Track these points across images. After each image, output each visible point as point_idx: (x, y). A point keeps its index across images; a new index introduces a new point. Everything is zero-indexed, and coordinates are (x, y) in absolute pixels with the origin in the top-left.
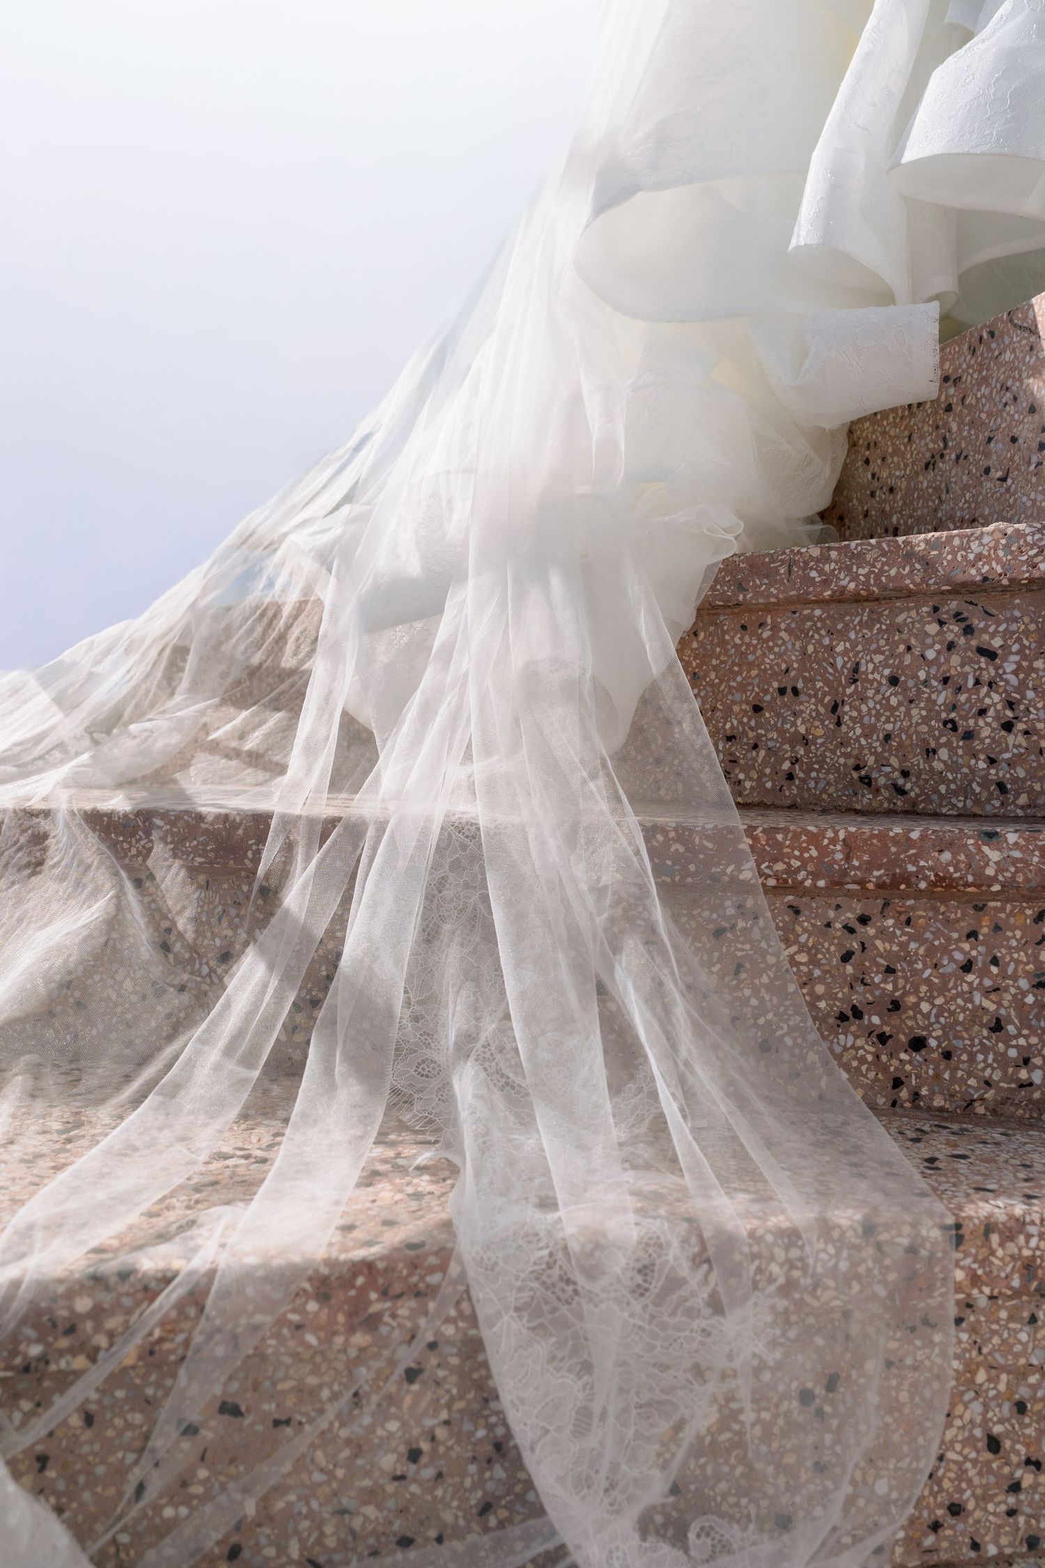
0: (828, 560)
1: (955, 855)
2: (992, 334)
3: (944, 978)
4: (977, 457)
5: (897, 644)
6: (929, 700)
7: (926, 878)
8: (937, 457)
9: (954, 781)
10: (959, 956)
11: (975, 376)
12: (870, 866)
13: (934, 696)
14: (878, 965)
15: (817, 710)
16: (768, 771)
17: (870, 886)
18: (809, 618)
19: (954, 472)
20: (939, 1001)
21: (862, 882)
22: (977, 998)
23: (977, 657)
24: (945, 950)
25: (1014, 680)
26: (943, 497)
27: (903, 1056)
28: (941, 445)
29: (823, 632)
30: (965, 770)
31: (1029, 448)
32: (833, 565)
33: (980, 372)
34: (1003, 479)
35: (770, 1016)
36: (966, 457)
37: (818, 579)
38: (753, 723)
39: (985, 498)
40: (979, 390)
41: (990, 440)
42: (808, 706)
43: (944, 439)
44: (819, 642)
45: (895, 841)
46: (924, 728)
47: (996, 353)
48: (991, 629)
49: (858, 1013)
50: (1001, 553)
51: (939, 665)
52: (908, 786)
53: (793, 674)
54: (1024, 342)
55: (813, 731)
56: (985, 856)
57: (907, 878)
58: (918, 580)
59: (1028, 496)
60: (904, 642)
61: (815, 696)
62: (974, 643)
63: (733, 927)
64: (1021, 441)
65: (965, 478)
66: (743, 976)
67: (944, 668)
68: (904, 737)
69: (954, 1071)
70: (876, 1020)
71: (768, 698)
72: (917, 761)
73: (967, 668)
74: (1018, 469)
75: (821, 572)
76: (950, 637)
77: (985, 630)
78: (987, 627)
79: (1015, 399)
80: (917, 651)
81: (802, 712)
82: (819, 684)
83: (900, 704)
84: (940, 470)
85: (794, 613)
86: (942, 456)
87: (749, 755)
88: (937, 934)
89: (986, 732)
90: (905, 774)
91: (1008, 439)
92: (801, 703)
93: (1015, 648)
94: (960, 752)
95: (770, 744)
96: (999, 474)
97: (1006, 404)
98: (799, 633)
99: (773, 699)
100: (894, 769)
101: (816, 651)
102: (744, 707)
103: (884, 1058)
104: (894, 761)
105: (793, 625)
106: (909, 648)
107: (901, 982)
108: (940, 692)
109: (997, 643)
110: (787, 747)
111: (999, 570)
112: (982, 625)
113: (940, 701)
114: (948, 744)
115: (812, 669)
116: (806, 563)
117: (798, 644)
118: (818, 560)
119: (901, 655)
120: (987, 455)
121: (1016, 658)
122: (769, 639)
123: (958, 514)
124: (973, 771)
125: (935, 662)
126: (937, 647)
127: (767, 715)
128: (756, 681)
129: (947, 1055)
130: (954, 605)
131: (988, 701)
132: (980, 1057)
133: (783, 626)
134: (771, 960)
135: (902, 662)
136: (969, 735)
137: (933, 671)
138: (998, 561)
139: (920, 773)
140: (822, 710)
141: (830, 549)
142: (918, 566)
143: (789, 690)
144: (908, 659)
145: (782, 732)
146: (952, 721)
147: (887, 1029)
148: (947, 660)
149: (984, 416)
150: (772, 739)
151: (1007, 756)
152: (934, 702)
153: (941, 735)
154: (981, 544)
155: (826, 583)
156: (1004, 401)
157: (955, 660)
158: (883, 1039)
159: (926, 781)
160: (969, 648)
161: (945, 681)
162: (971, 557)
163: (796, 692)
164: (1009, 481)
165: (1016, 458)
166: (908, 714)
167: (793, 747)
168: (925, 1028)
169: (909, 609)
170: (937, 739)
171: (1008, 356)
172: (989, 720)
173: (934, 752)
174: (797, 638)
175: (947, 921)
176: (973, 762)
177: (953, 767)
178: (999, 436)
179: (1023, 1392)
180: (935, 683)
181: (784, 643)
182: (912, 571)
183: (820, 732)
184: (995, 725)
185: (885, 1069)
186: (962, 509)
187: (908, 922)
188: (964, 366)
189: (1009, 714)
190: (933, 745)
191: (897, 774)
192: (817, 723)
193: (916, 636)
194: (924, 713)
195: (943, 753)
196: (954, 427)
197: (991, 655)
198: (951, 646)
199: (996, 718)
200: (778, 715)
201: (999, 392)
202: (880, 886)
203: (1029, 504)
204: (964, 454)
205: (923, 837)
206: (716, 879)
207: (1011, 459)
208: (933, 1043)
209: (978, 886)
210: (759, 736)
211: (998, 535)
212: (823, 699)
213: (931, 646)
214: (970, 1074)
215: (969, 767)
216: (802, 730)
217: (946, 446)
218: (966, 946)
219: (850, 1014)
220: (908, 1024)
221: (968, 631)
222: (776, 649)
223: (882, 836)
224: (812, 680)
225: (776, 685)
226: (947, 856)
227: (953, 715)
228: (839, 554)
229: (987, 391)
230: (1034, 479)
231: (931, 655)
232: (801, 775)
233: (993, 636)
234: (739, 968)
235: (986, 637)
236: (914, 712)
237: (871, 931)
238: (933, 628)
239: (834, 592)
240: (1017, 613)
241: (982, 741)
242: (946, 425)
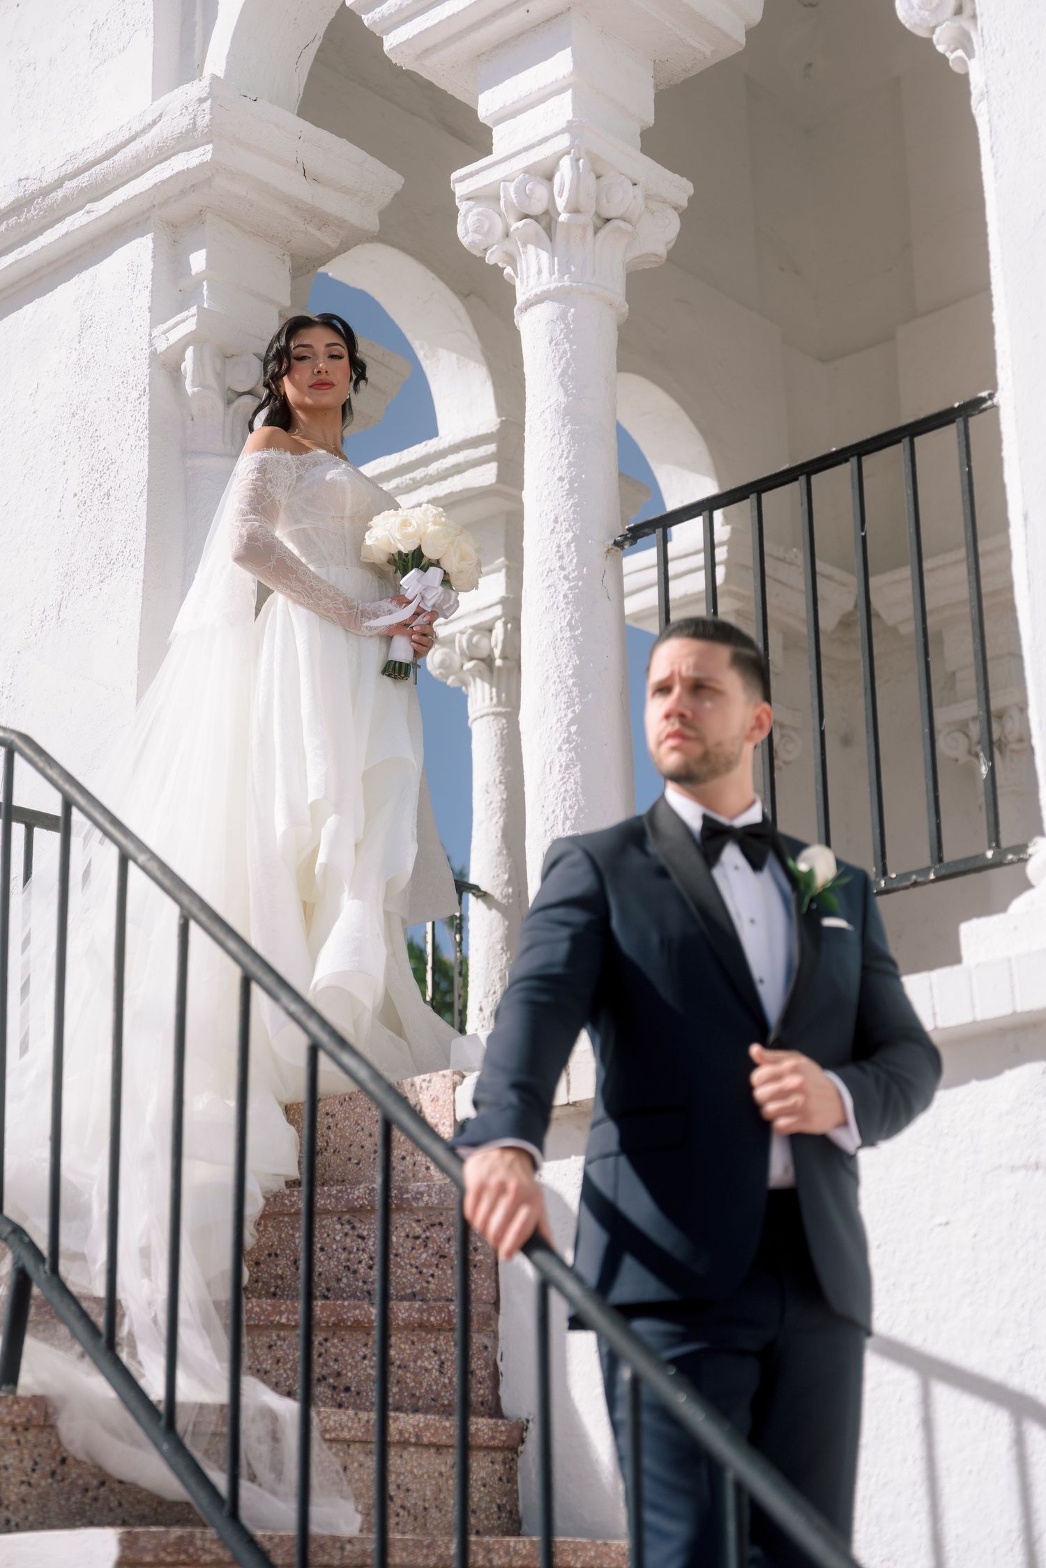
0: (293, 1196)
1: (361, 1311)
2: (350, 1099)
3: (356, 1362)
4: (345, 1152)
5: (323, 1233)
6: (338, 1257)
7: (350, 1320)
8: (323, 1150)
9: (349, 1291)
10: (361, 1354)
11: (343, 1115)
12: (329, 1316)
13: (340, 1256)
14: (332, 1358)
15: (287, 1263)
16: (263, 1292)
17: (330, 1324)
18: (283, 1221)
19: (332, 1158)
20: (355, 1372)
21: (327, 1322)
22: (368, 1370)
23: (357, 1239)
24: (356, 1351)
25: (372, 1248)
26: (327, 1169)
27: (342, 1395)
28: (325, 1144)
29: (289, 1228)
30: (354, 1287)
31: (370, 1152)
32: (295, 1198)
33: (345, 1114)
34: (358, 1164)
35: (291, 1381)
36: (339, 1152)
37: (288, 1204)
38: (255, 1270)
39: (349, 1171)
40: (345, 1121)
41: (351, 1145)
42: (283, 1262)
43: (327, 1142)
44: (287, 1232)
45: (339, 1306)
46: (336, 1270)
47: (353, 1107)
48: (363, 1228)
49: (324, 1378)
50: (367, 1196)
51: (342, 1242)
52: (330, 1295)
53: (275, 1247)
54: (366, 1106)
55: (285, 1273)
56: (371, 1312)
57: (343, 1321)
58: (333, 1206)
59: (370, 1172)
60: (326, 1232)
61: (286, 1257)
62: (356, 1233)
63: (276, 1344)
64: (366, 1148)
65: (338, 1161)
66: (280, 1365)
67: (344, 1244)
68: (327, 1274)
69: (361, 1399)
70: (331, 1381)
71: (262, 1258)
72: (333, 1284)
73: (353, 1244)
74: (365, 1160)
75: (290, 1201)
76: (346, 1230)
77: (360, 1228)
78: (361, 1227)
79: (362, 1129)
80: (332, 1236)
81: (279, 1264)
82: (288, 1252)
83: (325, 1259)
84: (325, 1156)
85: (275, 1219)
86: (326, 1150)
87: (254, 1286)
88: (353, 1345)
89: (362, 1270)
90: (328, 1290)
91: (360, 1147)
92: (279, 1260)
93: (373, 1235)
94: (351, 1279)
95: (264, 1280)
96: (356, 1161)
97: (358, 1131)
98: (277, 1228)
99: (265, 1259)
100: (323, 1288)
101: (286, 1237)
102: (250, 1263)
103: (335, 1396)
104: (323, 1285)
105: (275, 1225)
106: (328, 1235)
107: (340, 1365)
108: (342, 1254)
109: (365, 1233)
110: (273, 1281)
111: (366, 1203)
112: (359, 1225)
113: (343, 1258)
114: (346, 1276)
115: (284, 1245)
116: (283, 1197)
117: (277, 1233)
118: (288, 1196)
119: (325, 1238)
120: (350, 1152)
121: (373, 1239)
122: (264, 1230)
123: (336, 1177)
124: (357, 1287)
125: (340, 1241)
126: (341, 1235)
127: (262, 1266)
128: (257, 1251)
129: (358, 1393)
130: (347, 1217)
131: (362, 1257)
132: (370, 1394)
133: (269, 1225)
134: (291, 1358)
135: (325, 1242)
136: (355, 1272)
137: (339, 1245)
138: (366, 1199)
139: (334, 1289)
140: (289, 1263)
141: (294, 1191)
142: (333, 1200)
143: (273, 1255)
144: (328, 1240)
145: (270, 1274)
146: (348, 1266)
147: (336, 1384)
148: (345, 1240)
149: (347, 1134)
150: (265, 1278)
151: (371, 1280)
152: (340, 1259)
153: (343, 1272)
154: (359, 1192)
155: (292, 1206)
156: (357, 1129)
157: (348, 1240)
158: (334, 1388)
159: (337, 1293)
160: (354, 1235)
161: (344, 1249)
162: (355, 1197)
163: (276, 1255)
164: (361, 1165)
165: (364, 1155)
166: (329, 1264)
167: (275, 1281)
168: (350, 1383)
169: (328, 1218)
170: (342, 1274)
171: (358, 1110)
172: (363, 1265)
173: (341, 1279)
174: (277, 1230)
175: (357, 1340)
176: (357, 1283)
177: (349, 1285)
178: (355, 1144)
179: (399, 1482)
180: (340, 1250)
181: (270, 1232)
182: (330, 1202)
183: (289, 1273)
184: (366, 1267)
185: (335, 1400)
186: (337, 1176)
187: (342, 1340)
188: (337, 1110)
189: (371, 1262)
190: (340, 1276)
191: (324, 1290)
192: (287, 1269)
193: (332, 1230)
194: (336, 1263)
195: (344, 1280)
196: (332, 1137)
197: (363, 1238)
198: (346, 1235)
199: (366, 1264)
200: (268, 1266)
201: (355, 1125)
202: (334, 1324)
203: (370, 1176)
204: (338, 1150)
205: (349, 1304)
206: (272, 1322)
207: (362, 1155)
208: (353, 1389)
209: (369, 1323)
210: (258, 1276)
211: (366, 1189)
212: (289, 1259)
213: (338, 1234)
214: (367, 1400)
215: (355, 1285)
216: (280, 1272)
217: (328, 1145)
218: (364, 1349)
219: (321, 1378)
220: (344, 1381)
221: (353, 1228)
222: (266, 1236)
223: (334, 1304)
224: (284, 1250)
225: (266, 1252)
226: (357, 1312)
227: (348, 1264)
228: (298, 1194)
229: (349, 1123)
230: (372, 1165)
231: (338, 1238)
232: (280, 1293)
233: (363, 1230)
234: (278, 1361)
235: (360, 1231)
236: (331, 1263)
237: (329, 1344)
238: (338, 1227)
239: (296, 1210)
240: (373, 1221)
241: (360, 1274)
242: (328, 1135)
